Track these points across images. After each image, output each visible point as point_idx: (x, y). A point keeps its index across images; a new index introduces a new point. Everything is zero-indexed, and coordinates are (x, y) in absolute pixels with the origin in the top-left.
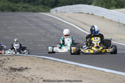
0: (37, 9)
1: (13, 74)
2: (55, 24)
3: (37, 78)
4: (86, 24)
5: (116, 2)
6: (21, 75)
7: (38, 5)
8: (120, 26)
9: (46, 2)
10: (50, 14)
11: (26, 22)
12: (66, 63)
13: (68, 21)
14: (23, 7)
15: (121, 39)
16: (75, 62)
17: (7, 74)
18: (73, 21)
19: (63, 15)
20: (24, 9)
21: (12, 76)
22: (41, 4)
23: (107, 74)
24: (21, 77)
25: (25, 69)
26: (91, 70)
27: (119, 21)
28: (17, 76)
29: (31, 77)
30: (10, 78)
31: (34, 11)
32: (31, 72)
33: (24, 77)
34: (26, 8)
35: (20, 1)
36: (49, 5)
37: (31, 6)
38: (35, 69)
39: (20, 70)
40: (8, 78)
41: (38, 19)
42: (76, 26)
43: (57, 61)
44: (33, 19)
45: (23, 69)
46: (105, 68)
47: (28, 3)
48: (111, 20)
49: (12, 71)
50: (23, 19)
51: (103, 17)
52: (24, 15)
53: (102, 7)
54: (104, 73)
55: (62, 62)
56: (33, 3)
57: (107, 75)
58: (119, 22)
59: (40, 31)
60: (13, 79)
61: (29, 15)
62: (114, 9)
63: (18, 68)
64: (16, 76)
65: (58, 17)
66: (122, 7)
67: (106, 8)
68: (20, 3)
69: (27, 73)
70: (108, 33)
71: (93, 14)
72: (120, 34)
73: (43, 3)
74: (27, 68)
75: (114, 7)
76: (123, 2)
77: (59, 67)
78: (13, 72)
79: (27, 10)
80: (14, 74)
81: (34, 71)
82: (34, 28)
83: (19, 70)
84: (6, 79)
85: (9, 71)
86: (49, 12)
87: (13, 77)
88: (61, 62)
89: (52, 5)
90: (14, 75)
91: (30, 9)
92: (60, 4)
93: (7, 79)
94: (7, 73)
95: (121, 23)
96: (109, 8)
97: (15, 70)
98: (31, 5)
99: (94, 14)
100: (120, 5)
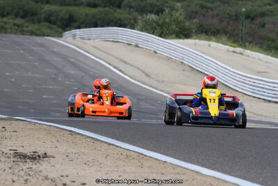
0: (38, 29)
1: (22, 170)
2: (73, 60)
3: (74, 182)
4: (126, 63)
5: (177, 29)
6: (40, 172)
7: (39, 22)
8: (184, 70)
9: (52, 18)
10: (63, 41)
11: (22, 52)
12: (117, 147)
13: (95, 56)
14: (15, 25)
16: (134, 145)
17: (10, 168)
18: (103, 55)
19: (87, 44)
20: (16, 27)
21: (22, 173)
22: (44, 21)
24: (40, 178)
25: (44, 157)
26: (174, 169)
27: (182, 61)
28: (31, 173)
29: (60, 180)
30: (19, 180)
31: (33, 33)
32: (57, 166)
33: (46, 178)
34: (18, 26)
35: (8, 14)
36: (59, 23)
37: (27, 24)
38: (64, 159)
39: (35, 158)
40: (15, 178)
41: (42, 49)
42: (110, 64)
43: (97, 140)
44: (34, 48)
45: (39, 156)
46: (198, 164)
47: (22, 17)
48: (169, 59)
49: (19, 160)
50: (17, 47)
51: (156, 52)
52: (20, 40)
53: (153, 34)
55: (110, 144)
56: (32, 18)
58: (182, 63)
59: (47, 70)
60: (26, 180)
61: (28, 41)
62: (172, 38)
63: (29, 154)
64: (29, 175)
65: (78, 47)
66: (187, 36)
67: (160, 36)
68: (9, 17)
69: (49, 167)
70: (163, 81)
71: (138, 46)
72: (185, 85)
73: (48, 20)
74: (45, 154)
75: (174, 35)
77: (108, 155)
78: (21, 164)
79: (19, 29)
80: (24, 168)
81: (62, 164)
82: (36, 64)
83: (32, 158)
84: (11, 181)
85: (14, 162)
86: (61, 37)
87: (25, 178)
88: (106, 143)
89: (63, 24)
90: (26, 172)
91: (25, 28)
92: (77, 24)
93: (14, 181)
94: (10, 166)
95: (185, 64)
97: (24, 157)
98: (28, 21)
99: (140, 46)
100: (183, 33)
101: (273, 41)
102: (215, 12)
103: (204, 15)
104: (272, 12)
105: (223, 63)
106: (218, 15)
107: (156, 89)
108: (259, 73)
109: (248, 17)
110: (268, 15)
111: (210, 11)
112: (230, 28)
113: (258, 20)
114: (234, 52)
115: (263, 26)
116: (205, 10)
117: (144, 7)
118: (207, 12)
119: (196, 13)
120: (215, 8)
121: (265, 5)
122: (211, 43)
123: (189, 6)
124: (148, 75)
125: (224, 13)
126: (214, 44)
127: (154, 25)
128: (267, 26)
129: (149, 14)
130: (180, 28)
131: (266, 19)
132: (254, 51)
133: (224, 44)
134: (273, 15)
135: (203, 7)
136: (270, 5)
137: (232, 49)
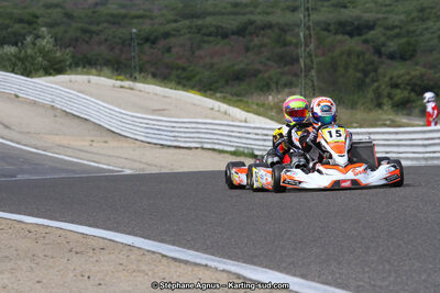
5: (45, 62)
8: (55, 116)
15: (59, 146)
23: (29, 227)
27: (52, 104)
48: (35, 103)
51: (17, 96)
53: (13, 72)
54: (23, 226)
57: (29, 230)
58: (53, 107)
62: (40, 76)
66: (60, 71)
67: (22, 74)
70: (28, 133)
75: (41, 72)
76: (60, 62)
95: (57, 108)
96: (28, 76)
100: (55, 68)
101: (184, 69)
102: (103, 37)
103: (87, 42)
104: (178, 31)
105: (107, 102)
106: (106, 40)
107: (18, 143)
108: (155, 111)
109: (147, 40)
110: (174, 35)
111: (94, 36)
112: (124, 56)
113: (162, 43)
114: (122, 87)
115: (169, 50)
116: (88, 35)
117: (4, 37)
118: (91, 38)
119: (77, 40)
120: (101, 31)
121: (168, 22)
122: (91, 77)
123: (66, 32)
124: (6, 127)
125: (114, 37)
126: (94, 79)
127: (13, 59)
128: (174, 50)
129: (6, 47)
130: (49, 61)
131: (172, 40)
132: (148, 83)
133: (108, 77)
134: (180, 35)
135: (85, 31)
136: (176, 21)
137: (119, 83)
